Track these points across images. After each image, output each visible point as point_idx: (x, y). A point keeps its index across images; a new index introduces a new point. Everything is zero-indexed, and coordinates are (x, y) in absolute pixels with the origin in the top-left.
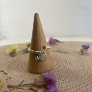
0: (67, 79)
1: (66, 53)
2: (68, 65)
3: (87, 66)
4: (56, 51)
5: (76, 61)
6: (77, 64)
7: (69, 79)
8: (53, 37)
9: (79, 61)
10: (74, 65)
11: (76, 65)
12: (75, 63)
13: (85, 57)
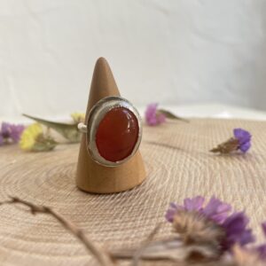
0: (140, 218)
1: (179, 149)
2: (165, 180)
3: (221, 188)
4: (154, 143)
5: (196, 171)
6: (193, 181)
7: (146, 219)
8: (156, 105)
9: (205, 173)
10: (182, 182)
11: (189, 182)
12: (190, 175)
13: (227, 163)
